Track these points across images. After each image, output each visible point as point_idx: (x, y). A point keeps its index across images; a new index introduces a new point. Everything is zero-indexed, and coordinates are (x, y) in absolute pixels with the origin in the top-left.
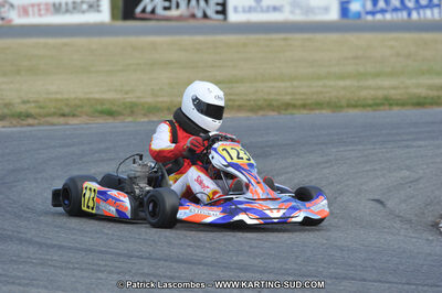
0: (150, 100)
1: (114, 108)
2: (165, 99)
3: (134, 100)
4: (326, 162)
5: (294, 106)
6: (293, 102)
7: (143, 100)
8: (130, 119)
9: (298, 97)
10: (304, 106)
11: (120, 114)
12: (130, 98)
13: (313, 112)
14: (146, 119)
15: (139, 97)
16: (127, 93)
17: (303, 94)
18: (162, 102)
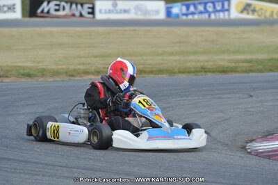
0: (54, 67)
1: (32, 72)
2: (64, 67)
3: (44, 67)
4: (169, 107)
5: (145, 72)
6: (145, 69)
7: (50, 67)
8: (42, 79)
9: (147, 66)
10: (151, 72)
11: (35, 76)
12: (41, 66)
13: (157, 76)
14: (52, 80)
15: (47, 66)
16: (39, 63)
17: (151, 64)
18: (63, 69)
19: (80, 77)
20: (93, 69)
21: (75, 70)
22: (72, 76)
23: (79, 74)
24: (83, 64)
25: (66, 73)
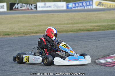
0: (18, 31)
1: (9, 33)
3: (14, 31)
7: (16, 31)
8: (13, 36)
11: (11, 35)
13: (61, 33)
14: (17, 36)
16: (12, 29)
18: (21, 32)
19: (29, 35)
20: (34, 31)
21: (27, 32)
22: (26, 34)
23: (29, 33)
24: (31, 29)
25: (23, 33)
